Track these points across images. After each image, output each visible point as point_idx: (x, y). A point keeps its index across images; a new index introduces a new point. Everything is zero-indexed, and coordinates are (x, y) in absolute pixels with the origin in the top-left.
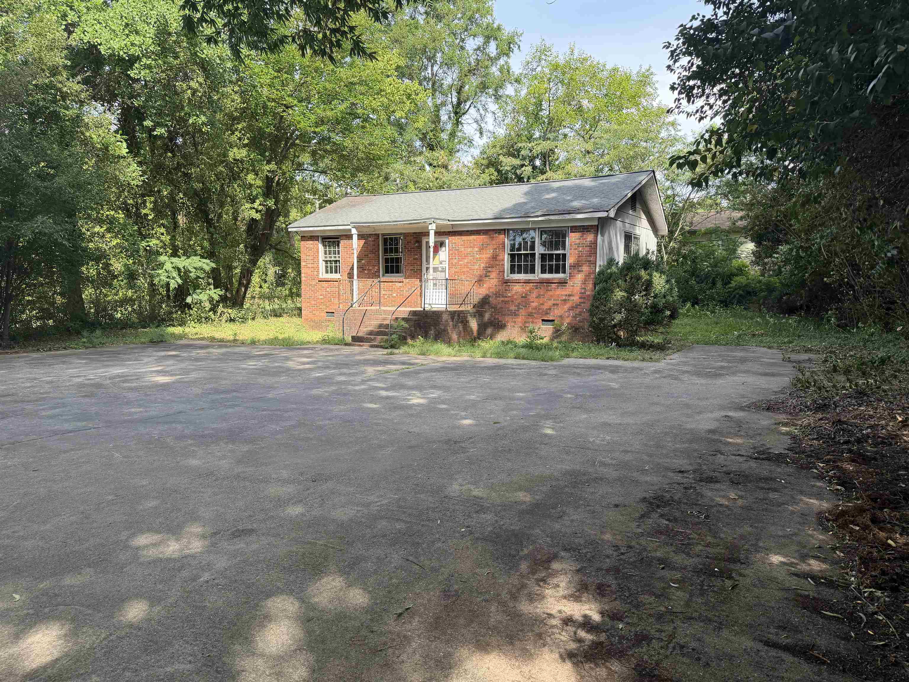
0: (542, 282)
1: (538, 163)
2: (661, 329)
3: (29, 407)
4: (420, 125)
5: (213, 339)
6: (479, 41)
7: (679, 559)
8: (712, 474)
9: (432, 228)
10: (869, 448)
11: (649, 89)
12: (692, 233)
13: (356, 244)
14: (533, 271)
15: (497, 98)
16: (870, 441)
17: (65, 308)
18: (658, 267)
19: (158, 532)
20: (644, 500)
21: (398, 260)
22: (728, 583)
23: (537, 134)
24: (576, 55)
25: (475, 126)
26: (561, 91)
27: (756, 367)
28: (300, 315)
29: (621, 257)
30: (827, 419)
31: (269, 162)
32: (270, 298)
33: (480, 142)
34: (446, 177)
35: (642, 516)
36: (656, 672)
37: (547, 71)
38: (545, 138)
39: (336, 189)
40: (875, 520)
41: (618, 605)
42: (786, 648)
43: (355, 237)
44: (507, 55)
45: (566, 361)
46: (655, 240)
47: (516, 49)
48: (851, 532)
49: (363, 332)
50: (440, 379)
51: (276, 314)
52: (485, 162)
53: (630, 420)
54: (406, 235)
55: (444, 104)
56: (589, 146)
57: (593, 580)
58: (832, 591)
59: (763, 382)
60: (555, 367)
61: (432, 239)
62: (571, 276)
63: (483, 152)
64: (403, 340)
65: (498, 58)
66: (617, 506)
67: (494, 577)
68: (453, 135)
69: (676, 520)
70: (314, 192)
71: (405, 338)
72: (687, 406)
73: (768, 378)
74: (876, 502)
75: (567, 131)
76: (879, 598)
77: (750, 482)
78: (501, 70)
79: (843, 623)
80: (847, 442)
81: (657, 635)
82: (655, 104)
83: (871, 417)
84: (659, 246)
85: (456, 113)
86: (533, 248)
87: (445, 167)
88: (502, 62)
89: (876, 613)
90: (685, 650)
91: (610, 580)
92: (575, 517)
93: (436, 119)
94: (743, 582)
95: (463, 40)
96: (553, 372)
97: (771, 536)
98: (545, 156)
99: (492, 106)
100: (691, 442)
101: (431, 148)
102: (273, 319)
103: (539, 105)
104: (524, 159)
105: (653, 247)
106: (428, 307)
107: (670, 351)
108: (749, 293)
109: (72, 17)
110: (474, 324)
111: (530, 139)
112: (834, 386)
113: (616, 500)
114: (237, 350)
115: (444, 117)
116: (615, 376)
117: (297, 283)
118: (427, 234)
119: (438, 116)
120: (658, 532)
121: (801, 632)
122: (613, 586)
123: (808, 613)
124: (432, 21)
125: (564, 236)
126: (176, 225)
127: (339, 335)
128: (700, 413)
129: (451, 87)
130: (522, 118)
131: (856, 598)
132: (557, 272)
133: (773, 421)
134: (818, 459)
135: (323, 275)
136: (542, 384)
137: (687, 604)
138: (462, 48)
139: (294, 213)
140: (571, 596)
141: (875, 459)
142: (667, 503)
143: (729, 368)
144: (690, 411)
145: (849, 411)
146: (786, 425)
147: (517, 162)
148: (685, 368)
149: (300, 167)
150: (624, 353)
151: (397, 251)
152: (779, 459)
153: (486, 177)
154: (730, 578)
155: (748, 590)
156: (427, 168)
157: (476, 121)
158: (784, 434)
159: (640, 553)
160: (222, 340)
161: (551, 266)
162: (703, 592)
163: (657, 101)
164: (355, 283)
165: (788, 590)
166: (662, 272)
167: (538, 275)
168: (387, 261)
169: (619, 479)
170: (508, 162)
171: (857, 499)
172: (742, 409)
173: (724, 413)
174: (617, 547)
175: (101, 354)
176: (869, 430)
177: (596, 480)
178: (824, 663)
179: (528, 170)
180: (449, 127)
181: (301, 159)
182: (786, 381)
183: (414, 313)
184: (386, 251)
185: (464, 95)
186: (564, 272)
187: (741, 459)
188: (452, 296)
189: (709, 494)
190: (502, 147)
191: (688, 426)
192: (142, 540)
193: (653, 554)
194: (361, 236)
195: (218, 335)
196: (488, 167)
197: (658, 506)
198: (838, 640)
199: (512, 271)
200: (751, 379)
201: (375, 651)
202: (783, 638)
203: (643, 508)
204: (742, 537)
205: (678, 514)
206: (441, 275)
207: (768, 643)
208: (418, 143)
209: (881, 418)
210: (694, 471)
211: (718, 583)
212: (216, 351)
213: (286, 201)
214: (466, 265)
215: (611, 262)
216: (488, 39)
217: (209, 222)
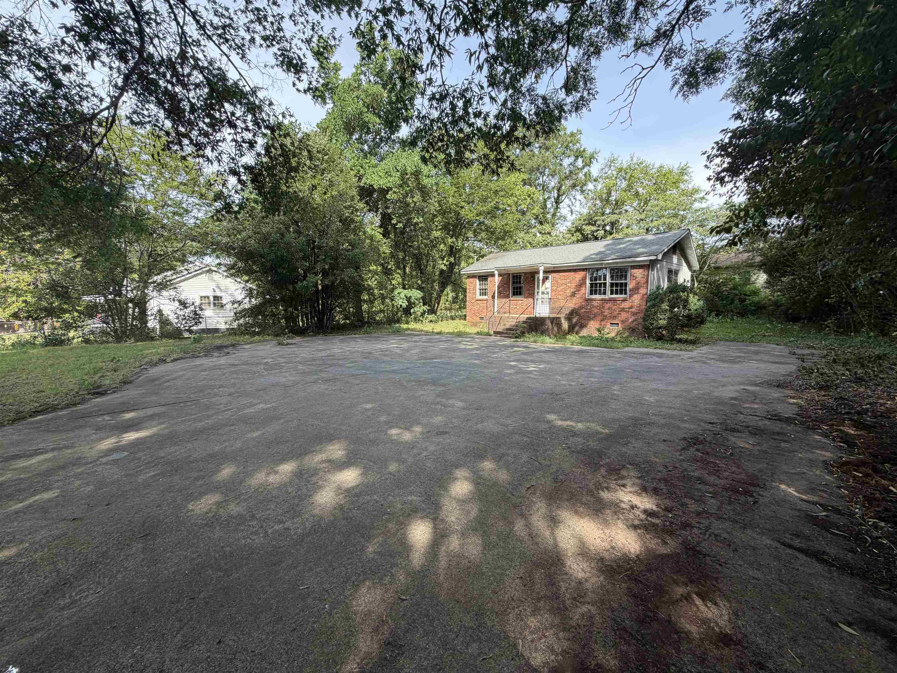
0: (610, 300)
1: (608, 228)
2: (694, 331)
3: (341, 362)
4: (535, 211)
5: (422, 331)
6: (571, 159)
7: (712, 479)
8: (734, 426)
9: (542, 269)
10: (868, 419)
11: (686, 177)
12: (717, 268)
13: (497, 279)
14: (605, 293)
15: (582, 191)
16: (869, 414)
17: (354, 315)
18: (691, 290)
19: (401, 428)
20: (684, 439)
21: (521, 288)
22: (750, 499)
23: (608, 211)
24: (635, 161)
25: (568, 209)
26: (624, 184)
27: (766, 358)
28: (465, 319)
29: (665, 285)
30: (829, 395)
31: (451, 238)
32: (450, 309)
33: (571, 218)
34: (549, 239)
35: (683, 449)
36: (698, 549)
37: (614, 173)
38: (613, 213)
39: (486, 249)
40: (876, 471)
41: (668, 503)
42: (800, 550)
43: (497, 276)
44: (589, 166)
45: (627, 349)
46: (690, 273)
47: (595, 162)
48: (855, 477)
49: (500, 329)
50: (547, 357)
51: (453, 318)
52: (574, 229)
53: (671, 388)
54: (525, 273)
55: (549, 198)
56: (643, 216)
57: (650, 486)
58: (839, 516)
59: (774, 368)
60: (619, 353)
61: (541, 276)
62: (631, 296)
63: (573, 224)
64: (523, 334)
65: (584, 167)
66: (665, 441)
67: (584, 475)
68: (554, 215)
69: (708, 453)
70: (475, 252)
71: (524, 333)
72: (714, 381)
73: (777, 365)
74: (877, 458)
75: (627, 208)
76: (882, 528)
77: (765, 434)
78: (585, 175)
79: (849, 540)
80: (848, 413)
81: (697, 525)
82: (690, 186)
83: (871, 397)
84: (692, 276)
85: (556, 202)
86: (605, 279)
87: (549, 233)
88: (586, 170)
89: (880, 538)
90: (719, 538)
91: (662, 486)
92: (636, 445)
93: (544, 207)
94: (761, 500)
95: (561, 160)
96: (619, 355)
97: (785, 472)
98: (613, 224)
99: (579, 196)
100: (718, 404)
101: (541, 223)
102: (451, 321)
103: (609, 194)
104: (599, 226)
105: (689, 278)
106: (538, 315)
107: (699, 345)
108: (760, 308)
109: (362, 172)
110: (565, 325)
111: (603, 214)
112: (835, 373)
113: (664, 437)
114: (434, 337)
115: (549, 205)
116: (660, 360)
117: (464, 301)
118: (538, 273)
119: (545, 205)
120: (695, 460)
121: (812, 541)
122: (664, 491)
123: (818, 529)
124: (543, 151)
125: (626, 272)
126: (405, 273)
127: (486, 330)
128: (724, 386)
129: (553, 188)
130: (598, 202)
131: (861, 524)
132: (621, 293)
133: (782, 395)
134: (822, 423)
135: (478, 297)
136: (610, 362)
137: (719, 508)
138: (561, 165)
139: (463, 264)
140: (636, 492)
141: (874, 427)
142: (701, 443)
143: (745, 357)
144: (716, 385)
145: (849, 392)
146: (792, 398)
147: (594, 228)
148: (712, 356)
149: (467, 239)
150: (667, 346)
151: (520, 282)
152: (788, 421)
153: (574, 238)
154: (752, 496)
155: (766, 506)
156: (538, 235)
157: (569, 206)
158: (792, 404)
159: (682, 472)
160: (427, 332)
161: (617, 290)
162: (730, 503)
163: (692, 184)
164: (496, 301)
165: (800, 510)
166: (695, 294)
167: (608, 296)
168: (514, 288)
169: (666, 424)
170: (588, 229)
171: (859, 454)
172: (756, 385)
173: (743, 387)
174: (666, 467)
175: (370, 337)
176: (868, 406)
177: (649, 424)
178: (834, 566)
179: (601, 233)
180: (552, 210)
181: (468, 235)
182: (793, 368)
183: (529, 318)
184: (513, 283)
185: (561, 192)
186: (626, 294)
187: (757, 418)
188: (552, 309)
189: (733, 439)
190: (584, 220)
191: (716, 394)
192: (394, 431)
193: (692, 474)
194: (500, 275)
195: (425, 329)
196: (575, 232)
197: (695, 444)
198: (846, 552)
199: (591, 294)
200: (762, 366)
201: (515, 507)
202: (797, 543)
203: (684, 444)
204: (761, 471)
205: (709, 450)
206: (546, 296)
207: (783, 544)
208: (533, 221)
209: (879, 398)
210: (721, 424)
211: (742, 498)
212: (424, 338)
213: (459, 257)
214: (562, 291)
215: (658, 287)
216: (577, 157)
217: (421, 270)
